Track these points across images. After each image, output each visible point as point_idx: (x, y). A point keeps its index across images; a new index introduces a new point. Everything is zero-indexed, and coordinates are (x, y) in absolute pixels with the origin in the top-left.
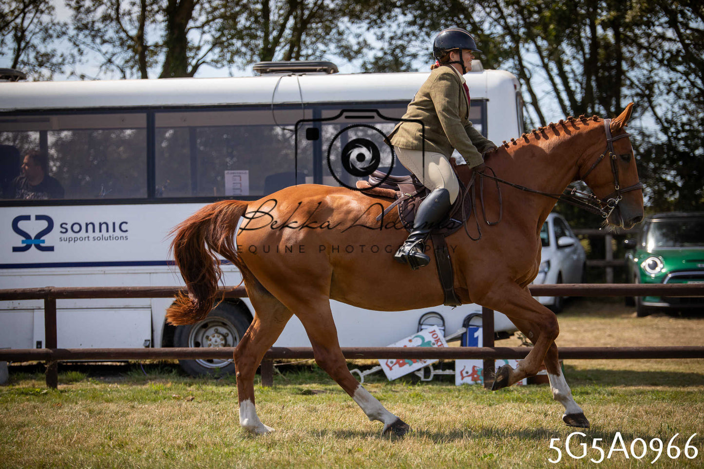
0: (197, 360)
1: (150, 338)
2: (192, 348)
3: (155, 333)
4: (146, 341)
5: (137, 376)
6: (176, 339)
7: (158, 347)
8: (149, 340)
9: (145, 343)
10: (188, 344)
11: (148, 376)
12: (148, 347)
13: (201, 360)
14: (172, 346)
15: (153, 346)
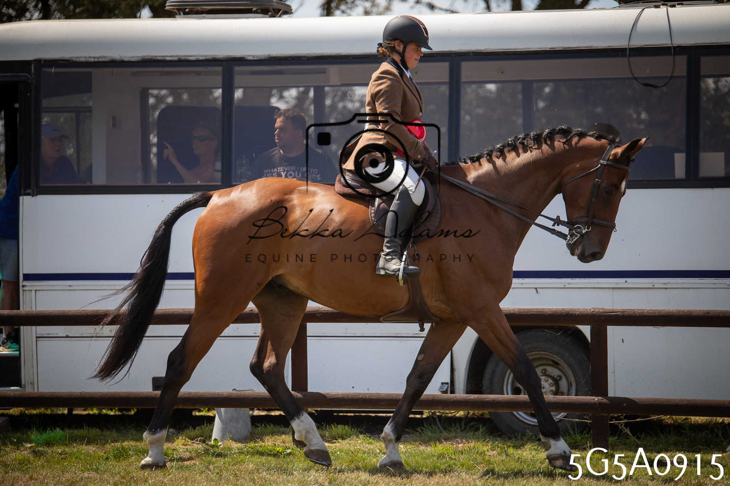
0: (515, 413)
1: (448, 380)
2: (508, 396)
3: (456, 373)
4: (442, 383)
5: (429, 434)
6: (486, 382)
7: (460, 393)
8: (447, 383)
9: (441, 388)
10: (503, 390)
11: (445, 434)
12: (446, 392)
13: (520, 413)
14: (481, 393)
15: (452, 392)
